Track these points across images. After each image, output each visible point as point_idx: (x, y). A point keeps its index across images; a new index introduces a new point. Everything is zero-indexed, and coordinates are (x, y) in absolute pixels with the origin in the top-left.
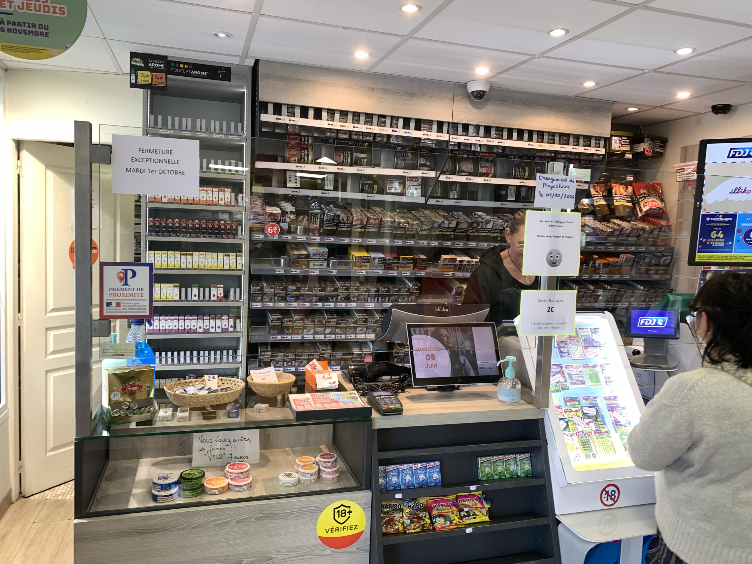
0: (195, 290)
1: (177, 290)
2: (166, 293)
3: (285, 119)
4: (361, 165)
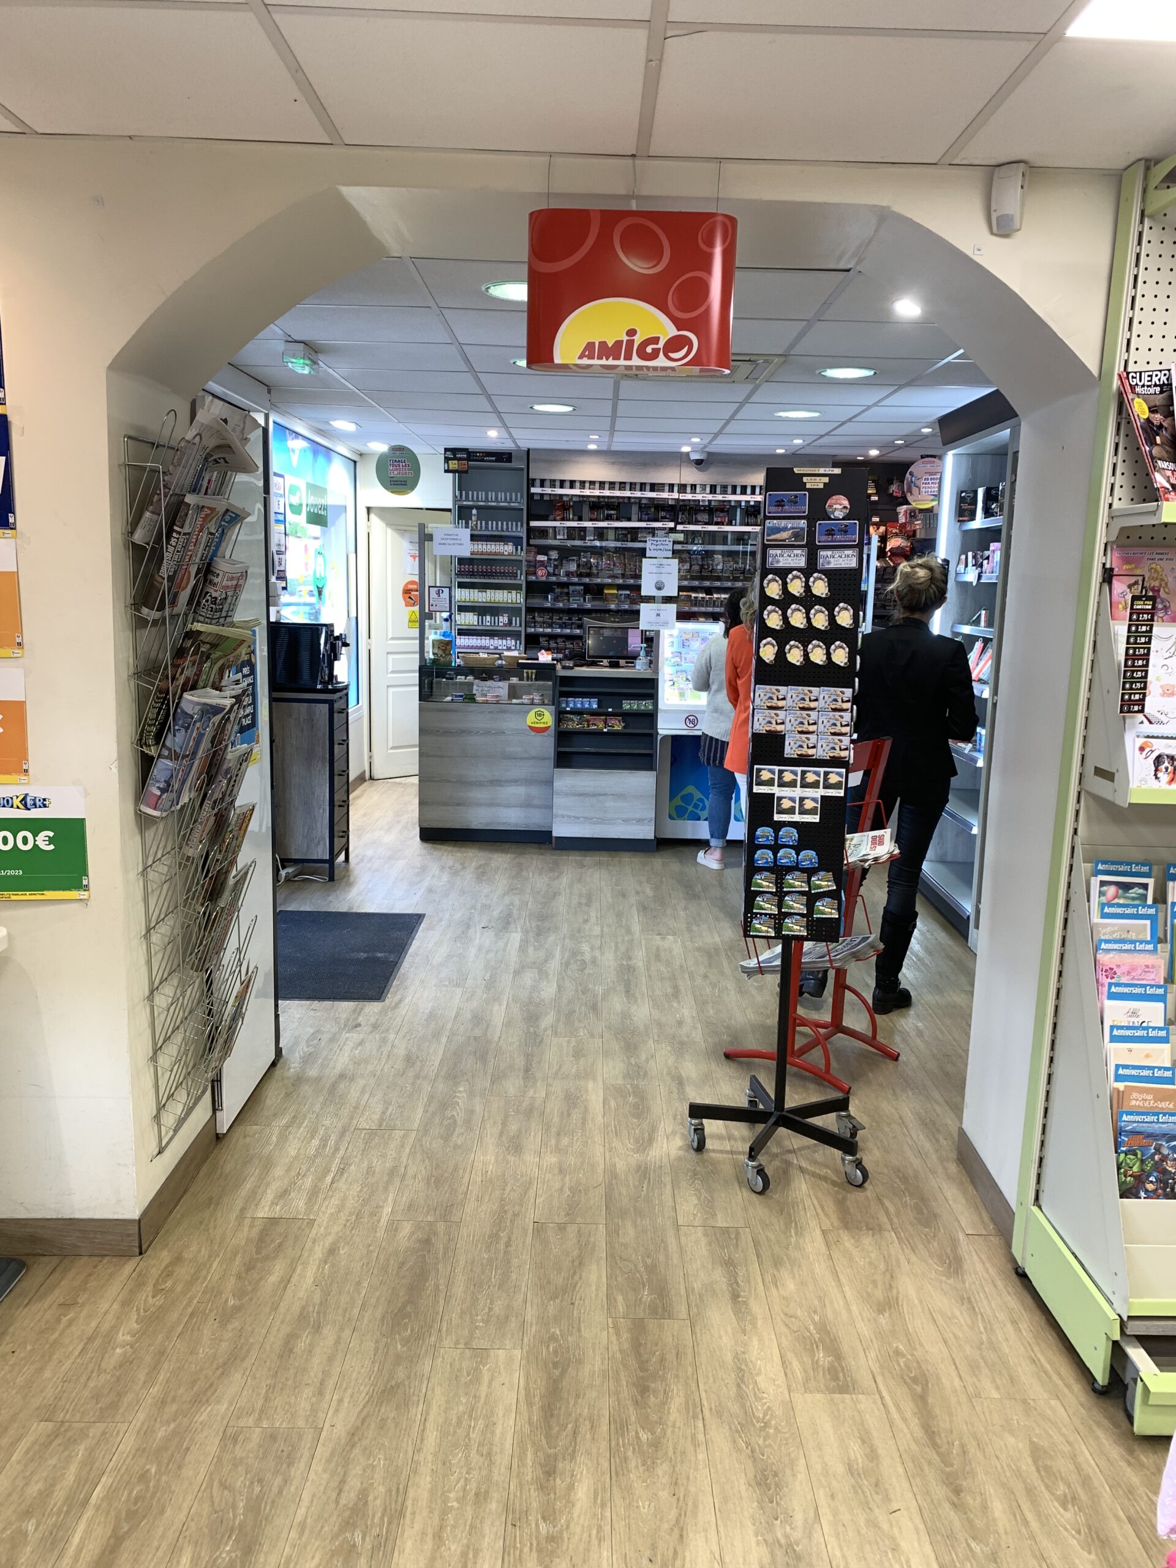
0: (488, 618)
1: (476, 617)
2: (469, 619)
3: (548, 490)
4: (612, 520)
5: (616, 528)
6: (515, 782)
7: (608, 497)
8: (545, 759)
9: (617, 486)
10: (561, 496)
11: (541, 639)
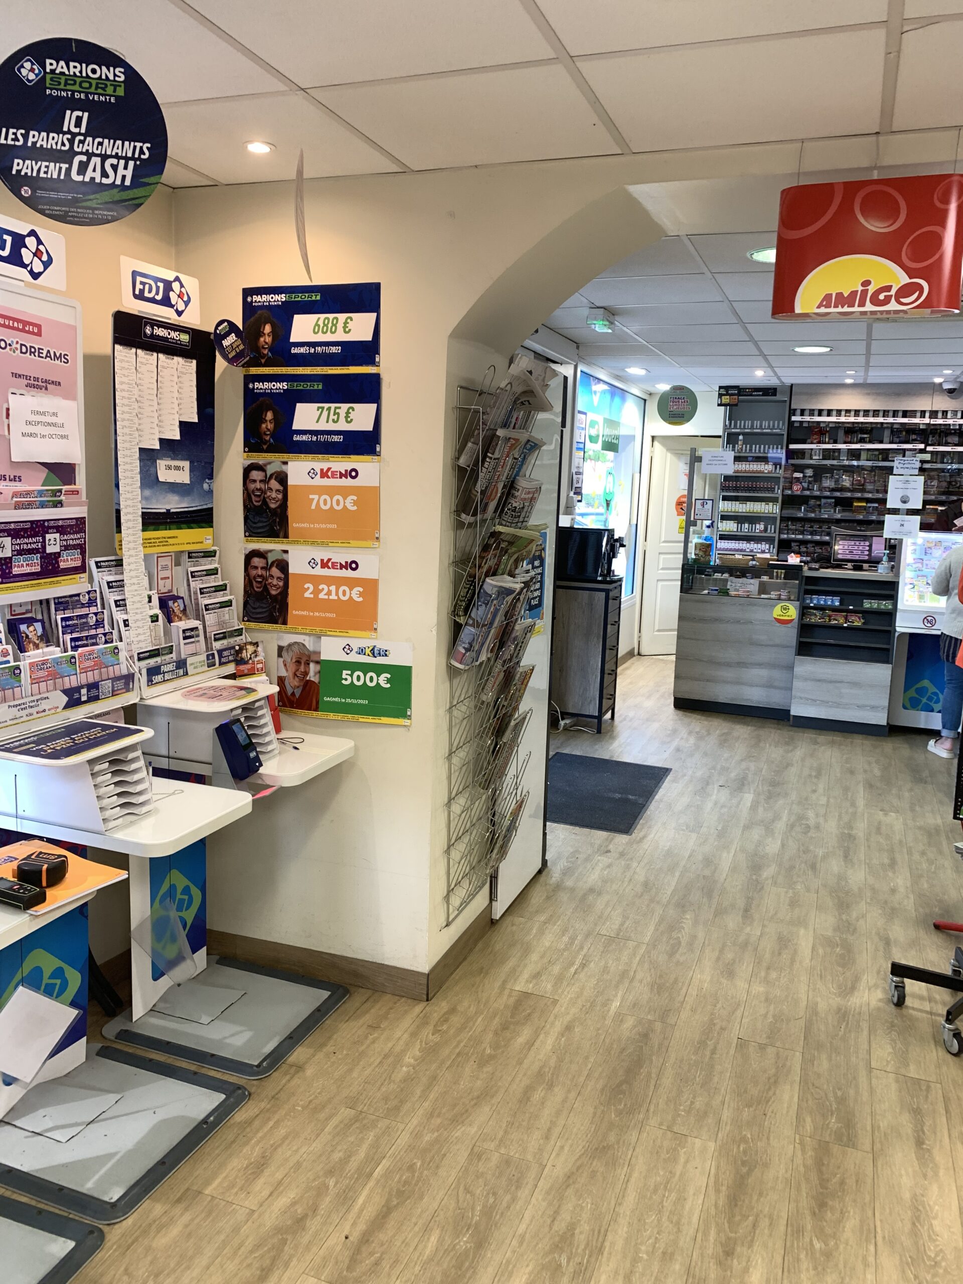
0: (747, 525)
1: (736, 525)
2: (730, 526)
3: (807, 418)
4: (865, 442)
5: (869, 450)
6: (760, 665)
7: (862, 423)
8: (787, 647)
9: (871, 413)
10: (819, 423)
11: (793, 544)
